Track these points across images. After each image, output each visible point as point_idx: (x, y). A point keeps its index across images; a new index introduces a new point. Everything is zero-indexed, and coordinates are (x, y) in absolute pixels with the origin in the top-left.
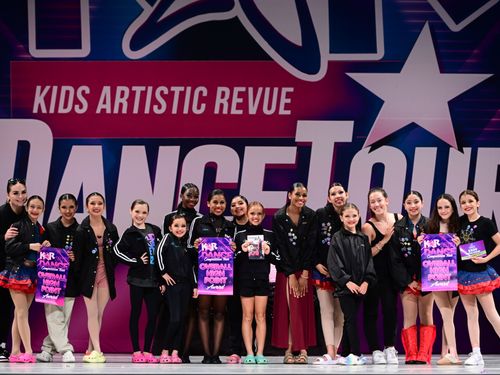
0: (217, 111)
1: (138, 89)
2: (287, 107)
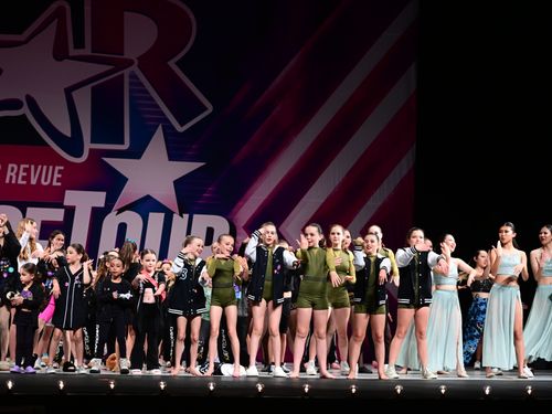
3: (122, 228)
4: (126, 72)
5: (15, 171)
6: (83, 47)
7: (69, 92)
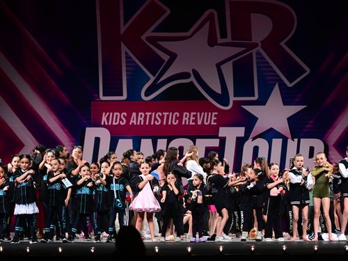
0: (183, 123)
1: (148, 114)
2: (215, 121)
3: (256, 149)
4: (254, 51)
5: (188, 117)
6: (226, 37)
7: (218, 66)
